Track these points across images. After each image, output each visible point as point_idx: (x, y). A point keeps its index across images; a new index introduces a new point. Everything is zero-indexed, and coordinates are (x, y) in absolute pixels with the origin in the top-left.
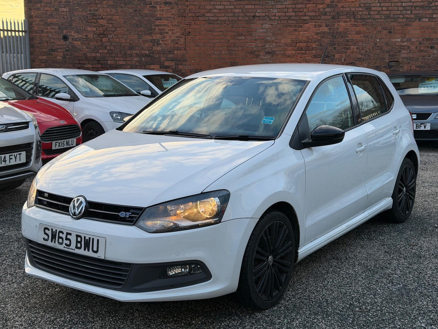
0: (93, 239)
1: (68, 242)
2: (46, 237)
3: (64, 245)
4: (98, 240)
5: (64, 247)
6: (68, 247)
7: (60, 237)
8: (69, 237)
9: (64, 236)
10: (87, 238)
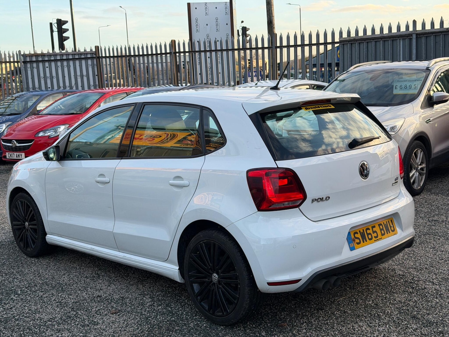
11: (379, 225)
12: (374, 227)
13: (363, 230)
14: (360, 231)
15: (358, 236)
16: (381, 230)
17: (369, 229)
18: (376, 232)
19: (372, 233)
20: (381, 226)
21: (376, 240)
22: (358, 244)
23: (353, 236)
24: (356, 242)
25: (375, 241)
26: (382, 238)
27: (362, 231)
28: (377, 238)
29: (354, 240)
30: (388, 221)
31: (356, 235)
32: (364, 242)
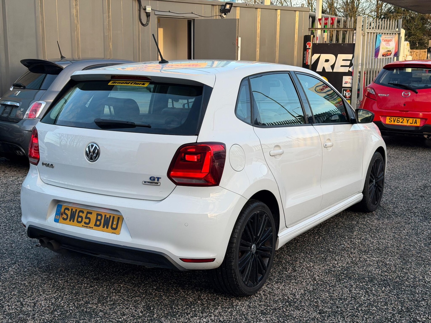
11: (98, 215)
12: (91, 213)
13: (76, 210)
14: (72, 209)
15: (69, 213)
16: (97, 220)
17: (83, 212)
18: (89, 219)
19: (84, 217)
20: (99, 218)
21: (85, 226)
22: (64, 219)
23: (63, 210)
24: (63, 217)
25: (83, 226)
26: (93, 228)
27: (74, 210)
28: (87, 225)
29: (62, 214)
30: (114, 217)
31: (66, 211)
32: (70, 221)
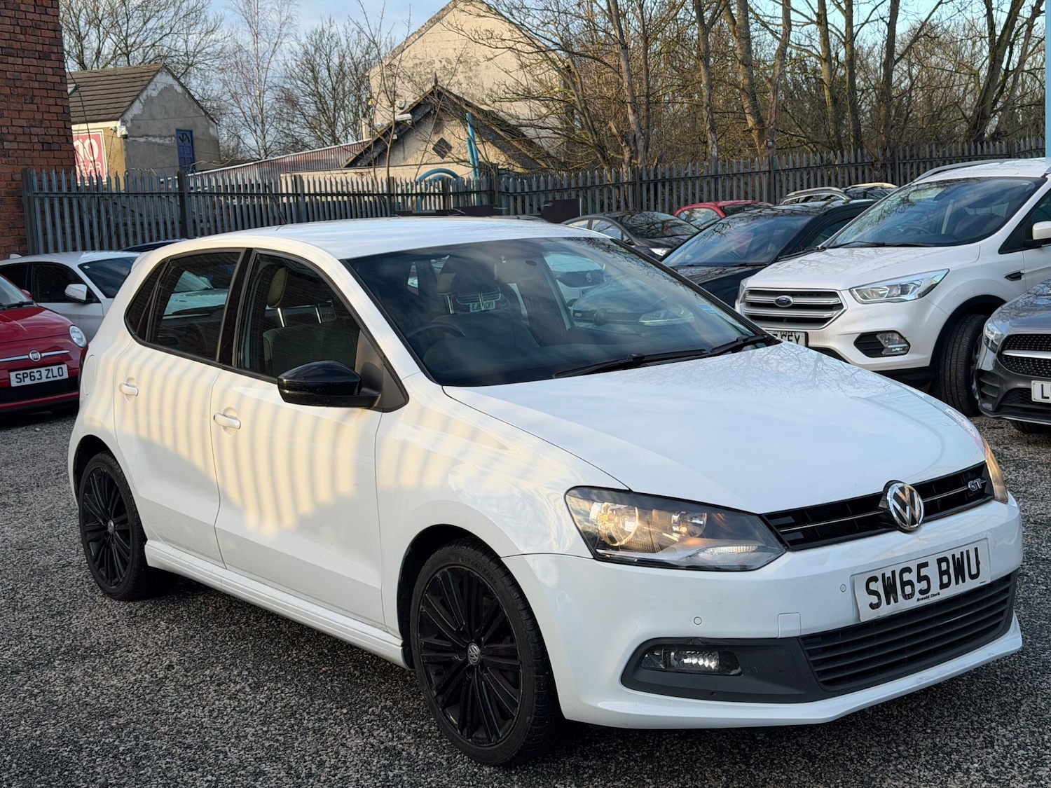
0: (968, 552)
1: (924, 585)
2: (874, 599)
3: (917, 595)
4: (976, 549)
5: (918, 600)
6: (925, 596)
7: (904, 584)
8: (924, 572)
9: (912, 577)
10: (958, 556)
